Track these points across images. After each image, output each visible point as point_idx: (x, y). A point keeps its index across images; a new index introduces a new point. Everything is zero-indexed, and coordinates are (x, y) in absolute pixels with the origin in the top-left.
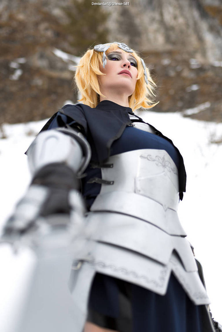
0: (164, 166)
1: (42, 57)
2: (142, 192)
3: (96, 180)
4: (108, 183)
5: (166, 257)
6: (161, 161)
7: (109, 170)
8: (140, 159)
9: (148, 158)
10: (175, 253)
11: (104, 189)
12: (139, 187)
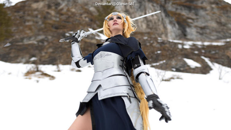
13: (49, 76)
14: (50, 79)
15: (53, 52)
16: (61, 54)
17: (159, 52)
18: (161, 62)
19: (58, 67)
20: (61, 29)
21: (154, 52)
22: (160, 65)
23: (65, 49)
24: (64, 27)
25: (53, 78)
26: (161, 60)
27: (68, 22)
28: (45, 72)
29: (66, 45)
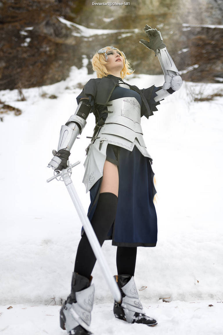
0: (134, 104)
1: (47, 24)
2: (124, 116)
3: (105, 111)
4: (111, 112)
5: (133, 140)
6: (132, 102)
7: (111, 107)
8: (123, 102)
9: (127, 101)
10: (136, 139)
11: (109, 115)
12: (123, 113)
13: (13, 109)
14: (16, 115)
15: (6, 68)
16: (19, 70)
17: (185, 50)
18: (191, 68)
19: (21, 93)
20: (10, 22)
21: (176, 51)
22: (188, 73)
23: (24, 59)
24: (14, 18)
25: (18, 112)
26: (189, 65)
27: (19, 8)
28: (6, 104)
29: (25, 52)
